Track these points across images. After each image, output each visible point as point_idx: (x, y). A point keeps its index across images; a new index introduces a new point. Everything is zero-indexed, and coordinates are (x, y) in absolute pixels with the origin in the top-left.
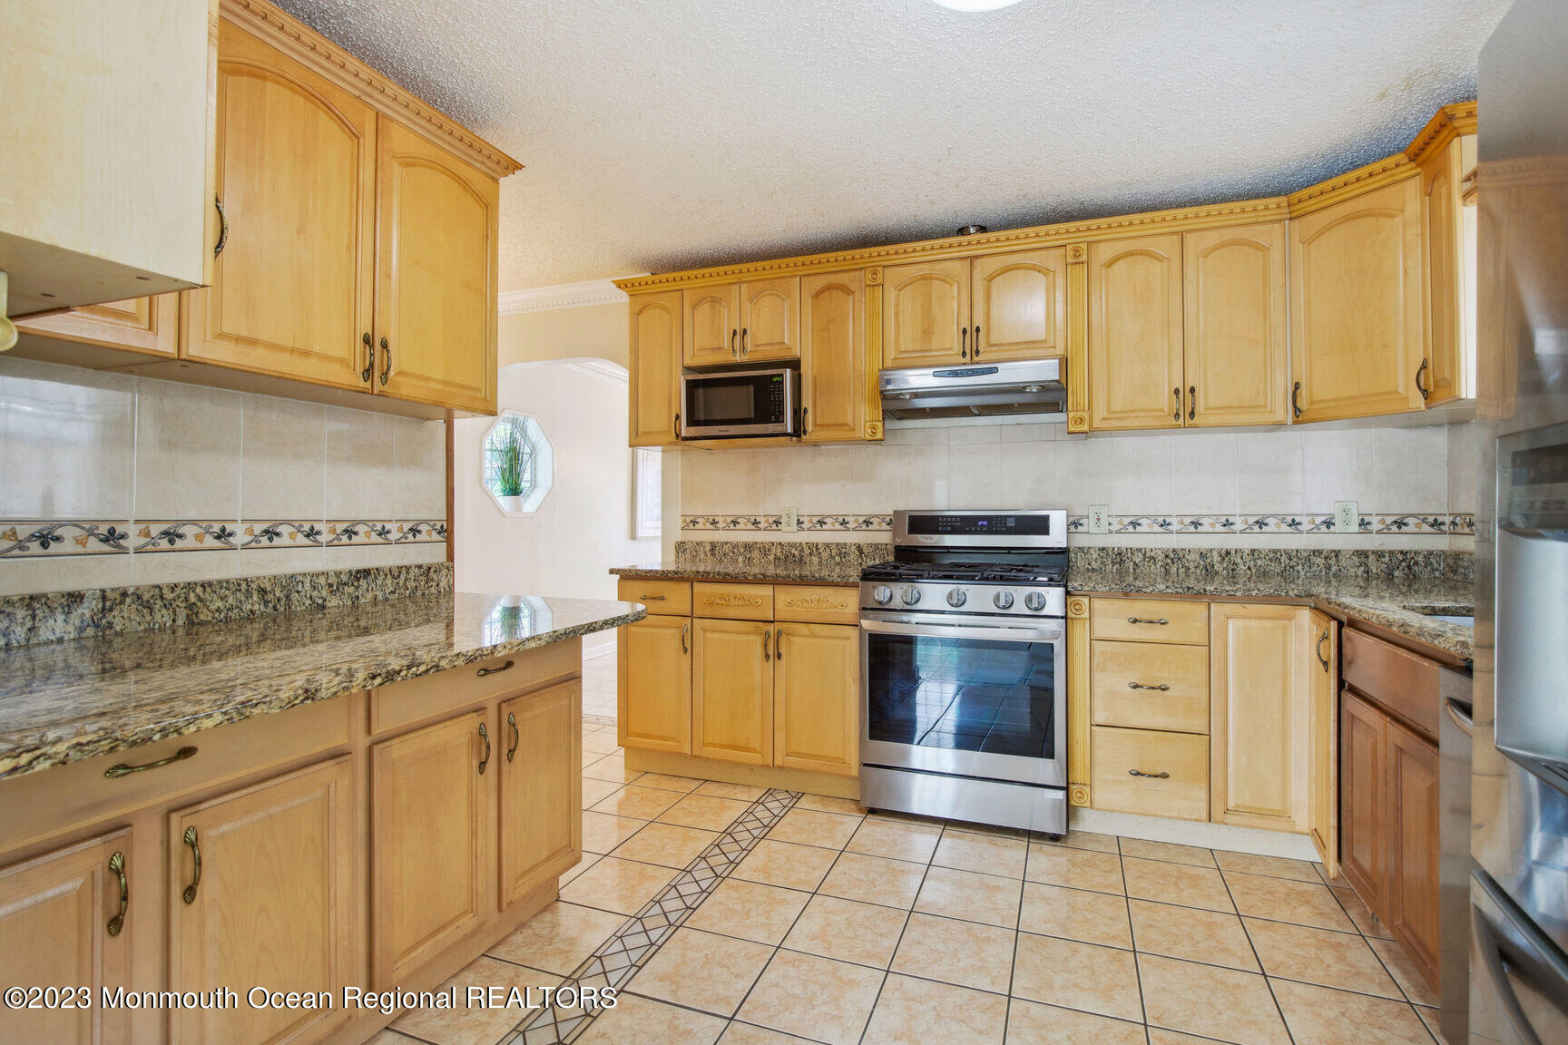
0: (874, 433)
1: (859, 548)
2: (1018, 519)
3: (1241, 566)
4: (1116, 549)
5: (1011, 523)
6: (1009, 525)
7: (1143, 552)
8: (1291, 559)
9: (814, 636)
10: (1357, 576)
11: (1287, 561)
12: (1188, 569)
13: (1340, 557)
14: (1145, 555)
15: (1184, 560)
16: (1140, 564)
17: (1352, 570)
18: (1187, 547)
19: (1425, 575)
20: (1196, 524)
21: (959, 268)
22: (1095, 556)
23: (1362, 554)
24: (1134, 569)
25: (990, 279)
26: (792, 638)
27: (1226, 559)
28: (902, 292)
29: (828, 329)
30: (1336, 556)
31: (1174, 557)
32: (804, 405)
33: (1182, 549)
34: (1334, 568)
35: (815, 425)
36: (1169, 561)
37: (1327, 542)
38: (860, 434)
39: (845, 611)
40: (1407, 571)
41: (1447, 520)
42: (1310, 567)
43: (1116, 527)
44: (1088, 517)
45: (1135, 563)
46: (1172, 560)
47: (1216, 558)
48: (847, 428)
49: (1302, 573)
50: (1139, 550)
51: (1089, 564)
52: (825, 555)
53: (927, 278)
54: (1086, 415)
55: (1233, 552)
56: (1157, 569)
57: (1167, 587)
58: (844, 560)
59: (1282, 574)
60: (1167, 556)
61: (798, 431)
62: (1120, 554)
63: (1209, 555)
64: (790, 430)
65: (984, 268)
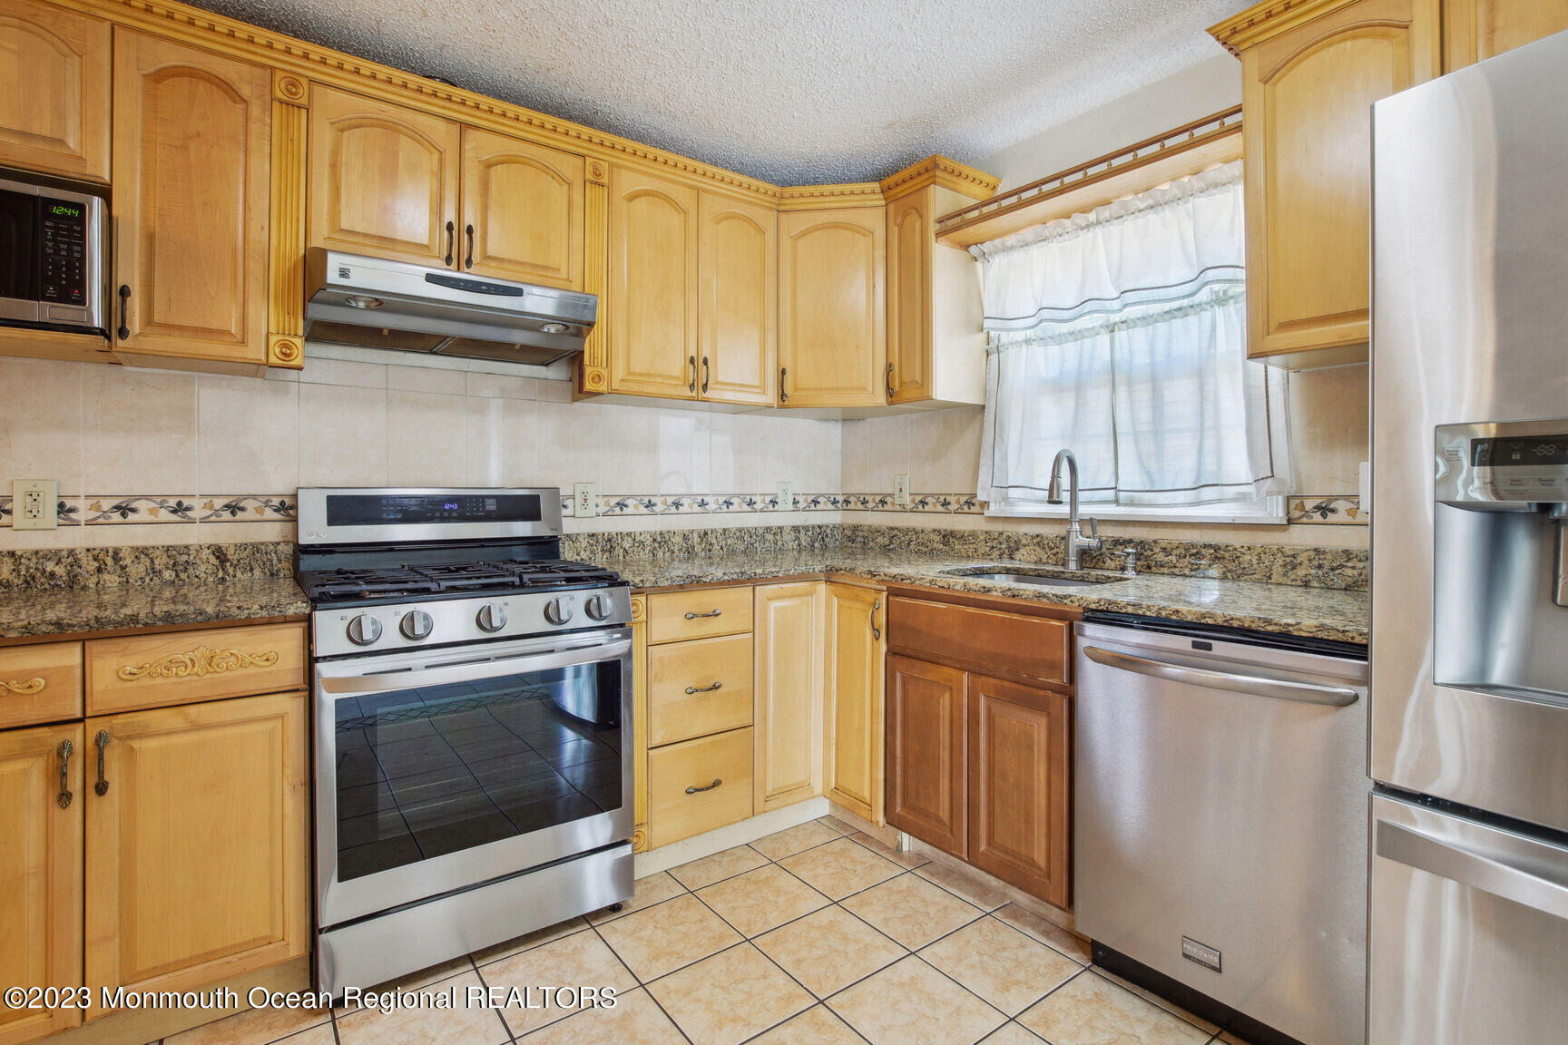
0: (289, 355)
1: (220, 554)
2: (500, 499)
3: (716, 546)
4: (606, 534)
5: (491, 506)
6: (488, 508)
7: (633, 536)
8: (751, 537)
9: (196, 727)
10: (793, 549)
11: (749, 539)
12: (673, 552)
13: (783, 533)
14: (634, 540)
15: (670, 543)
16: (630, 551)
17: (791, 544)
18: (672, 529)
19: (831, 546)
20: (677, 505)
21: (441, 132)
22: (584, 544)
23: (796, 529)
24: (624, 557)
25: (489, 165)
26: (136, 744)
27: (705, 539)
28: (345, 134)
29: (184, 147)
30: (781, 532)
31: (661, 540)
32: (121, 279)
33: (669, 532)
34: (779, 543)
35: (149, 321)
36: (657, 545)
37: (774, 520)
38: (255, 352)
39: (273, 668)
40: (822, 542)
41: (840, 498)
42: (764, 544)
43: (603, 509)
44: (573, 497)
45: (625, 549)
46: (659, 543)
47: (697, 539)
48: (227, 338)
49: (759, 549)
50: (629, 534)
51: (578, 555)
52: (137, 570)
53: (392, 127)
54: (604, 372)
55: (710, 532)
56: (645, 555)
57: (724, 574)
58: (183, 576)
59: (744, 552)
60: (655, 540)
61: (115, 328)
62: (610, 540)
63: (690, 537)
64: (97, 321)
65: (480, 146)
